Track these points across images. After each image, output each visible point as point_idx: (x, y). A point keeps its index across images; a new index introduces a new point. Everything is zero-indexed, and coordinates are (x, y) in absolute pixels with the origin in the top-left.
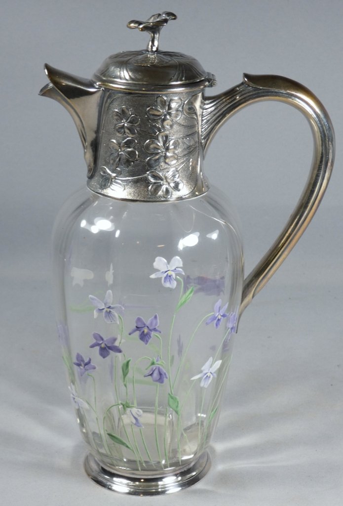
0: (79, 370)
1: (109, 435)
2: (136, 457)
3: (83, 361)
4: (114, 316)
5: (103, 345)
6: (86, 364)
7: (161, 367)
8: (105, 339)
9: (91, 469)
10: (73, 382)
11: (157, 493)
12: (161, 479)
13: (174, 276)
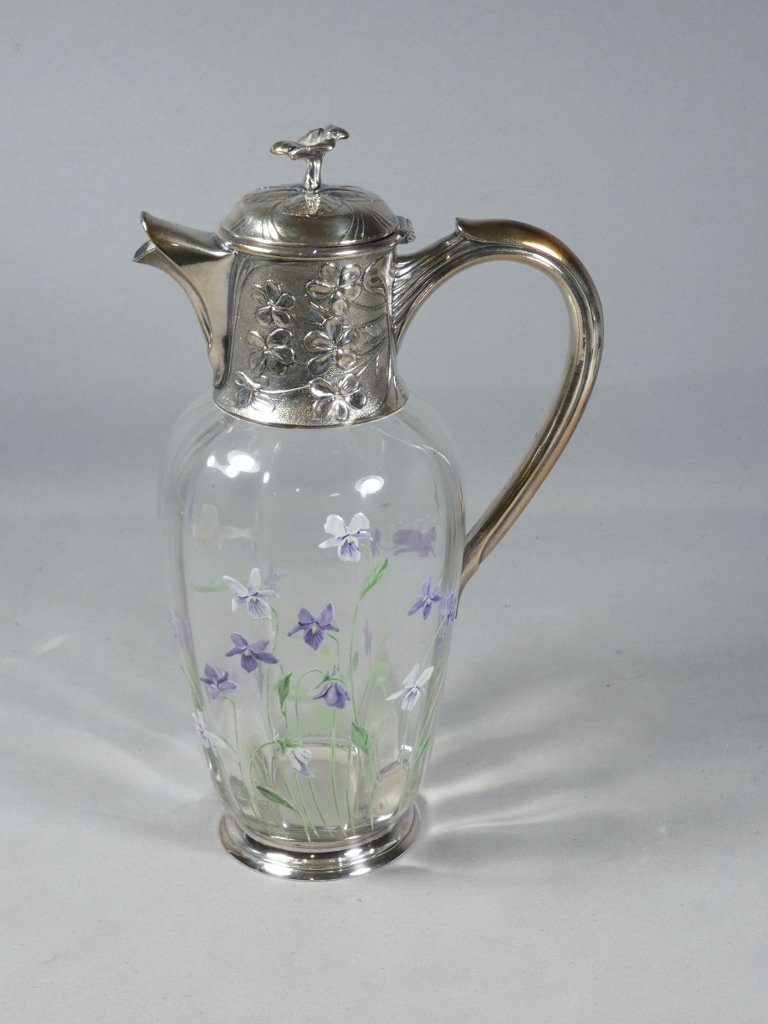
0: (209, 689)
1: (259, 788)
2: (304, 822)
3: (215, 676)
4: (264, 607)
5: (247, 653)
6: (221, 681)
7: (339, 683)
8: (250, 643)
9: (231, 840)
10: (199, 706)
11: (337, 875)
12: (341, 853)
13: (357, 543)
